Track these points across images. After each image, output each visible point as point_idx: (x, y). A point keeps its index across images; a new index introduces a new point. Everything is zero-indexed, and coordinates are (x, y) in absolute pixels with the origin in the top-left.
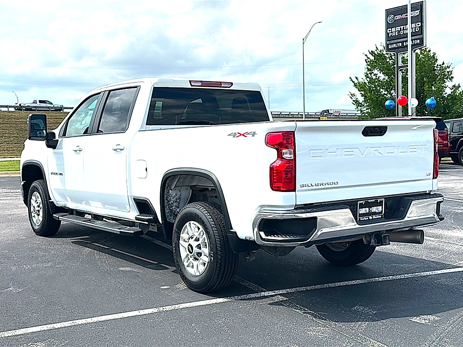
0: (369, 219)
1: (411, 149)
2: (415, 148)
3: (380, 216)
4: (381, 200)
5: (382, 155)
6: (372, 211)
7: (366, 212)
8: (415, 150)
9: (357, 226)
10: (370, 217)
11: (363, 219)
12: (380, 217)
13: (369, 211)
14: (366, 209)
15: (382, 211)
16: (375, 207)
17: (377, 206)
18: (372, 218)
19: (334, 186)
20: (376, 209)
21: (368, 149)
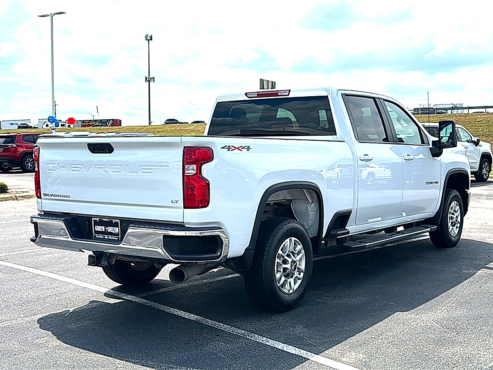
0: (104, 238)
1: (143, 169)
2: (151, 169)
3: (116, 237)
4: (116, 221)
5: (106, 173)
6: (109, 231)
7: (102, 230)
8: (150, 171)
9: (70, 239)
10: (106, 236)
11: (99, 237)
12: (117, 239)
13: (105, 231)
14: (102, 227)
15: (119, 233)
16: (111, 228)
17: (113, 227)
18: (107, 237)
19: (67, 198)
20: (113, 229)
21: (93, 166)
